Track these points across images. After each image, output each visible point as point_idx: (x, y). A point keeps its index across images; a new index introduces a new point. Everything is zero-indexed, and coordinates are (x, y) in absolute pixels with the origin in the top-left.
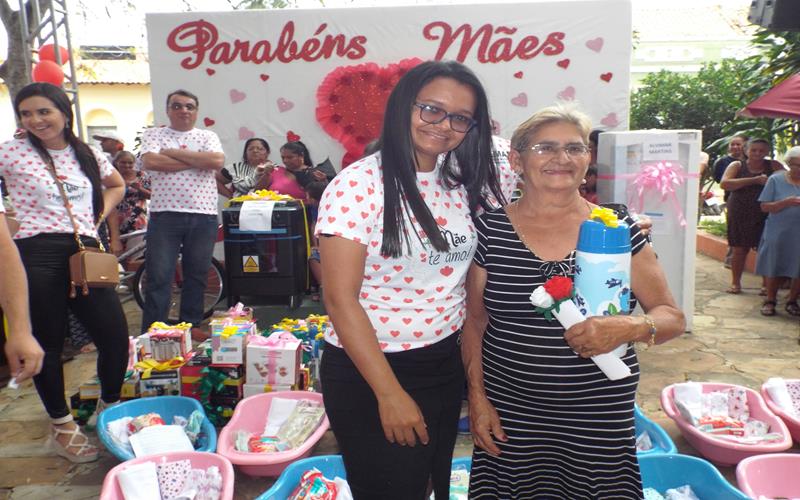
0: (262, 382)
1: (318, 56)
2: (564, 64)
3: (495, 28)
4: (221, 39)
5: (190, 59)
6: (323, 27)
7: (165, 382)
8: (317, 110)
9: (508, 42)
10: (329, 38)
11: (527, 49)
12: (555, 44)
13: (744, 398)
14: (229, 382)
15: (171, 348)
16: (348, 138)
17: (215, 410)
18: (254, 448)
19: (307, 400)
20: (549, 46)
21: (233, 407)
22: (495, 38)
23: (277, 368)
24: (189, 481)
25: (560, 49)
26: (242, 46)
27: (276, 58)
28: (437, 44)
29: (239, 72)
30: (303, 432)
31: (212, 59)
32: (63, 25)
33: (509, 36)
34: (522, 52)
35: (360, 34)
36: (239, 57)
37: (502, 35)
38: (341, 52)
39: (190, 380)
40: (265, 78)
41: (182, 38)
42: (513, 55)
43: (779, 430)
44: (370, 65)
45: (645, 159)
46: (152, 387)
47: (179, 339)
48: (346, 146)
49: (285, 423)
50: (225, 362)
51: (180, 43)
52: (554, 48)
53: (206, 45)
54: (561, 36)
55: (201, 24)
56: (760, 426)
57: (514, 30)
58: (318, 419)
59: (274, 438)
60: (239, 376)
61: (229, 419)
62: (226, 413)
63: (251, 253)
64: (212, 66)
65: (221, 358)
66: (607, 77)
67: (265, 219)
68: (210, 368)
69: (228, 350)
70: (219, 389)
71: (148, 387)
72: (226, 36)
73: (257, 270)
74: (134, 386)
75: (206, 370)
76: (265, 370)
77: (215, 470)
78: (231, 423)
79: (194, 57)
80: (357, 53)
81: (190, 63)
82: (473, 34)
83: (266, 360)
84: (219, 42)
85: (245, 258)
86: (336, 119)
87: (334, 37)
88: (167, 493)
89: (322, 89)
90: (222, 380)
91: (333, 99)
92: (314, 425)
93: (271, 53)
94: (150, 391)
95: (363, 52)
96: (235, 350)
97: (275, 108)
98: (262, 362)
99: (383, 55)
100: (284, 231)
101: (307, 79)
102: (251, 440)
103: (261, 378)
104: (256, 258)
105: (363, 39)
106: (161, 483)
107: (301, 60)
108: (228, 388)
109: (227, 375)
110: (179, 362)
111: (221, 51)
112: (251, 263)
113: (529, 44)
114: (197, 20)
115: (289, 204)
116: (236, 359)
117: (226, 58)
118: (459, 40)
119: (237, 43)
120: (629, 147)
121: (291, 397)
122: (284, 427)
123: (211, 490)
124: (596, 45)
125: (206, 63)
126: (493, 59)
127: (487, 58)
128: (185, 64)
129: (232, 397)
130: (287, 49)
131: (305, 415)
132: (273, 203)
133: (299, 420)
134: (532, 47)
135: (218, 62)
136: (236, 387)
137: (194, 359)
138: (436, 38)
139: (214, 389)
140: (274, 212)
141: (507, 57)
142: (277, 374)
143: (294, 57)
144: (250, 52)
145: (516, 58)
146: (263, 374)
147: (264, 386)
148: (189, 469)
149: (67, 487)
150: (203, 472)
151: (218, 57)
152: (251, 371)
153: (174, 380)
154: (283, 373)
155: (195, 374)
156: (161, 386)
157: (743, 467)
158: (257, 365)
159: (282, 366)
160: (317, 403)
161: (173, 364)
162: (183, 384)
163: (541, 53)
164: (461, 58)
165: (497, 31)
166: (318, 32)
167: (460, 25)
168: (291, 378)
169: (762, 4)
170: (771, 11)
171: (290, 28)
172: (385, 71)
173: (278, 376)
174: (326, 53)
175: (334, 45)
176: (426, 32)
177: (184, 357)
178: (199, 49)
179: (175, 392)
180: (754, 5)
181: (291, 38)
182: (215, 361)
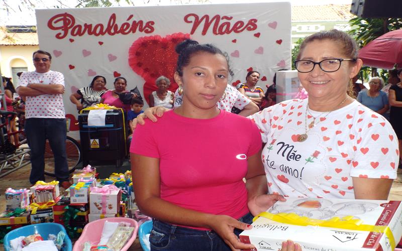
0: (99, 213)
1: (129, 32)
2: (257, 35)
3: (221, 17)
4: (77, 23)
5: (60, 34)
6: (131, 16)
7: (45, 215)
8: (130, 60)
9: (228, 24)
10: (134, 22)
11: (238, 27)
12: (252, 25)
14: (80, 213)
15: (47, 196)
16: (146, 75)
17: (73, 229)
19: (124, 223)
20: (250, 26)
21: (83, 227)
22: (221, 22)
23: (107, 205)
25: (255, 27)
26: (88, 27)
27: (107, 34)
28: (191, 25)
30: (122, 241)
31: (72, 34)
33: (228, 21)
34: (236, 29)
35: (151, 20)
36: (86, 33)
37: (225, 21)
38: (141, 30)
39: (59, 213)
40: (101, 43)
41: (55, 22)
42: (231, 31)
44: (156, 36)
46: (38, 218)
47: (52, 190)
48: (145, 79)
50: (77, 202)
51: (54, 25)
52: (252, 27)
53: (69, 26)
54: (256, 21)
55: (66, 15)
57: (231, 18)
58: (130, 234)
59: (105, 246)
60: (86, 210)
61: (80, 234)
62: (79, 230)
63: (94, 138)
64: (72, 37)
65: (75, 200)
66: (279, 42)
67: (102, 119)
68: (69, 206)
69: (79, 196)
70: (75, 218)
71: (35, 218)
72: (80, 21)
73: (98, 147)
74: (26, 217)
75: (67, 207)
76: (100, 206)
78: (81, 238)
79: (63, 32)
80: (149, 30)
81: (60, 36)
82: (210, 21)
83: (101, 201)
84: (75, 25)
85: (92, 141)
86: (139, 65)
87: (137, 21)
89: (131, 49)
90: (76, 213)
91: (137, 54)
92: (127, 237)
93: (104, 31)
94: (37, 221)
95: (153, 30)
96: (83, 196)
97: (107, 59)
98: (99, 202)
99: (162, 31)
100: (112, 126)
101: (123, 44)
102: (92, 248)
103: (98, 211)
104: (97, 140)
105: (153, 23)
107: (120, 34)
108: (80, 217)
109: (80, 210)
110: (52, 203)
111: (77, 29)
112: (95, 143)
113: (239, 25)
114: (64, 13)
115: (115, 111)
116: (84, 201)
117: (80, 33)
118: (203, 23)
119: (86, 25)
120: (292, 79)
121: (115, 221)
122: (111, 238)
124: (273, 25)
125: (69, 36)
126: (222, 33)
127: (217, 32)
128: (58, 36)
129: (82, 222)
130: (112, 28)
131: (123, 231)
132: (106, 110)
133: (120, 235)
134: (240, 27)
135: (75, 35)
136: (84, 216)
137: (61, 200)
138: (191, 22)
139: (72, 218)
140: (106, 116)
141: (228, 32)
142: (107, 208)
143: (116, 32)
144: (92, 30)
145: (233, 32)
146: (99, 209)
147: (100, 215)
151: (75, 32)
152: (92, 208)
153: (51, 214)
154: (110, 208)
155: (62, 210)
156: (43, 218)
158: (95, 204)
159: (110, 204)
160: (130, 224)
161: (48, 205)
162: (55, 215)
163: (246, 29)
164: (204, 33)
165: (223, 18)
166: (129, 19)
167: (203, 15)
168: (115, 210)
169: (357, 4)
170: (362, 8)
171: (113, 17)
172: (164, 40)
173: (107, 209)
174: (134, 31)
175: (136, 26)
176: (186, 19)
177: (55, 200)
178: (65, 28)
179: (51, 220)
180: (353, 4)
181: (114, 22)
182: (72, 202)
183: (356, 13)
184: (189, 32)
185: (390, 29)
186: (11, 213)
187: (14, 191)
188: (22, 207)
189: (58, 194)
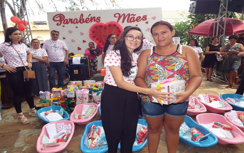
1: (89, 22)
2: (147, 23)
3: (131, 14)
4: (66, 18)
5: (58, 23)
6: (90, 15)
7: (57, 103)
8: (90, 35)
9: (134, 18)
10: (91, 17)
12: (145, 18)
13: (194, 99)
14: (72, 101)
15: (58, 94)
16: (97, 41)
17: (70, 108)
18: (79, 118)
19: (92, 105)
20: (143, 18)
21: (74, 107)
22: (131, 17)
23: (84, 98)
24: (64, 128)
25: (146, 19)
26: (71, 20)
27: (79, 23)
28: (117, 18)
29: (70, 26)
30: (91, 113)
31: (64, 23)
32: (26, 15)
34: (137, 20)
35: (99, 16)
36: (70, 23)
37: (132, 16)
38: (95, 21)
39: (63, 102)
40: (77, 27)
41: (56, 18)
42: (135, 21)
43: (204, 107)
44: (101, 23)
46: (54, 104)
47: (60, 92)
48: (97, 43)
49: (87, 111)
51: (56, 19)
52: (145, 19)
54: (146, 16)
55: (60, 14)
56: (198, 106)
57: (135, 15)
58: (95, 110)
59: (84, 115)
60: (75, 100)
61: (73, 110)
65: (69, 96)
67: (79, 61)
68: (67, 98)
69: (71, 94)
70: (70, 103)
71: (52, 104)
72: (67, 17)
73: (78, 73)
74: (49, 103)
75: (66, 99)
76: (81, 98)
77: (70, 125)
78: (74, 112)
79: (59, 23)
80: (98, 21)
81: (59, 24)
82: (126, 16)
83: (81, 96)
85: (75, 71)
86: (94, 37)
87: (93, 17)
88: (58, 131)
89: (90, 30)
90: (70, 101)
91: (93, 32)
92: (94, 111)
93: (78, 21)
95: (100, 21)
97: (80, 35)
99: (104, 21)
100: (83, 64)
101: (87, 27)
102: (79, 116)
103: (80, 100)
104: (77, 70)
105: (100, 18)
106: (57, 128)
107: (85, 23)
108: (72, 103)
111: (66, 21)
112: (76, 72)
115: (84, 57)
116: (73, 96)
117: (67, 23)
118: (122, 17)
119: (70, 19)
121: (88, 105)
122: (87, 112)
123: (69, 130)
124: (154, 18)
125: (62, 24)
126: (131, 22)
127: (129, 21)
128: (57, 24)
129: (74, 105)
130: (82, 20)
131: (92, 109)
132: (80, 57)
133: (90, 110)
134: (139, 19)
135: (65, 24)
137: (64, 96)
138: (117, 17)
139: (69, 103)
140: (81, 59)
143: (83, 22)
144: (73, 21)
145: (136, 21)
146: (81, 99)
147: (81, 102)
148: (64, 125)
149: (33, 130)
150: (67, 126)
151: (65, 23)
152: (78, 99)
153: (59, 102)
154: (86, 99)
155: (64, 100)
157: (197, 117)
158: (79, 97)
159: (85, 97)
160: (94, 106)
161: (58, 98)
162: (61, 103)
163: (142, 20)
164: (123, 22)
165: (131, 15)
167: (122, 14)
168: (87, 100)
169: (192, 8)
170: (194, 9)
171: (82, 15)
172: (105, 25)
173: (84, 100)
174: (91, 21)
175: (93, 19)
176: (115, 16)
177: (61, 96)
178: (61, 21)
179: (59, 105)
180: (190, 8)
181: (82, 17)
182: (68, 97)
183: (191, 12)
184: (116, 21)
185: (205, 19)
186: (42, 102)
187: (43, 92)
188: (47, 99)
189: (62, 93)
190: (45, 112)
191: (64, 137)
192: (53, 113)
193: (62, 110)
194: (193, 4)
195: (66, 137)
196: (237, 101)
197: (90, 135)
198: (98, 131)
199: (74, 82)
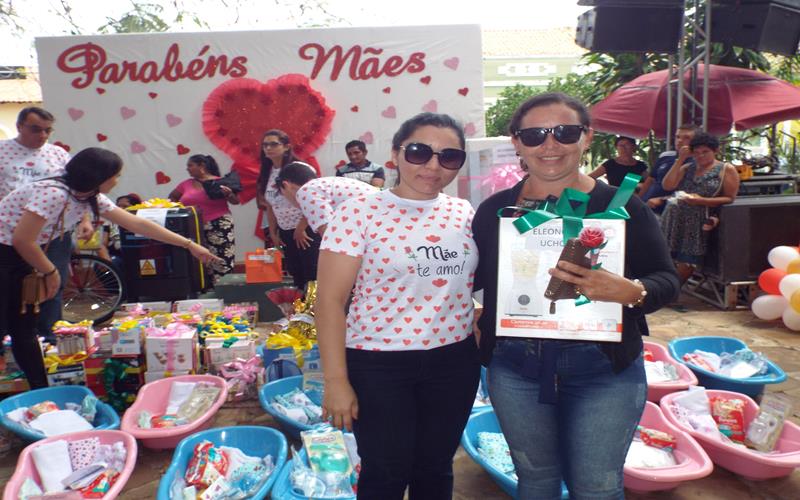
0: (162, 370)
1: (203, 75)
2: (426, 80)
3: (363, 49)
4: (110, 60)
5: (80, 79)
6: (206, 48)
7: (72, 375)
8: (205, 124)
9: (376, 62)
10: (212, 58)
11: (392, 67)
12: (417, 62)
14: (131, 370)
15: (76, 344)
16: (234, 150)
17: (120, 395)
18: (156, 423)
19: (204, 383)
20: (412, 64)
21: (136, 393)
22: (364, 58)
23: (176, 356)
24: (98, 455)
25: (422, 67)
26: (130, 67)
27: (163, 78)
28: (311, 64)
29: (128, 91)
30: (201, 410)
31: (102, 79)
33: (376, 56)
34: (389, 70)
35: (241, 54)
36: (127, 77)
37: (370, 55)
38: (224, 72)
39: (94, 371)
40: (153, 95)
41: (72, 59)
42: (381, 73)
44: (252, 81)
45: (495, 162)
46: (60, 380)
47: (83, 335)
48: (233, 157)
49: (185, 403)
50: (123, 353)
51: (70, 64)
52: (416, 67)
54: (422, 55)
55: (89, 46)
57: (380, 51)
58: (214, 397)
59: (174, 416)
60: (139, 366)
61: (130, 404)
63: (147, 257)
64: (102, 86)
65: (120, 350)
66: (464, 92)
68: (112, 359)
69: (126, 342)
70: (122, 378)
72: (115, 57)
73: (154, 272)
75: (109, 361)
76: (164, 358)
77: (120, 445)
78: (134, 406)
79: (84, 77)
80: (239, 71)
81: (81, 83)
83: (165, 350)
84: (107, 63)
85: (142, 262)
86: (222, 132)
87: (217, 57)
88: (77, 466)
89: (207, 105)
90: (124, 369)
91: (219, 114)
92: (210, 402)
93: (158, 73)
94: (58, 383)
95: (244, 70)
96: (132, 342)
97: (164, 124)
98: (161, 351)
99: (262, 72)
101: (193, 96)
102: (153, 418)
103: (161, 365)
104: (152, 262)
105: (244, 60)
106: (72, 458)
107: (187, 79)
108: (131, 376)
109: (130, 365)
110: (83, 356)
111: (110, 71)
112: (148, 266)
113: (394, 63)
114: (85, 42)
115: (181, 211)
116: (135, 350)
117: (115, 79)
118: (332, 59)
119: (125, 63)
120: (481, 152)
121: (190, 381)
122: (183, 408)
123: (117, 463)
124: (452, 64)
125: (96, 83)
126: (364, 76)
127: (358, 75)
128: (76, 84)
129: (134, 384)
130: (173, 68)
131: (202, 394)
132: (166, 210)
133: (197, 400)
134: (395, 67)
135: (106, 82)
136: (136, 375)
137: (97, 352)
138: (311, 58)
139: (116, 378)
140: (167, 219)
141: (375, 74)
142: (176, 361)
143: (180, 75)
144: (138, 72)
145: (384, 74)
146: (163, 362)
147: (164, 373)
148: (98, 445)
150: (109, 447)
151: (107, 76)
152: (151, 360)
153: (81, 372)
154: (181, 360)
155: (100, 365)
156: (69, 379)
158: (156, 354)
159: (179, 353)
160: (213, 384)
161: (75, 358)
162: (88, 376)
163: (406, 71)
164: (334, 76)
165: (366, 52)
166: (202, 53)
167: (332, 46)
168: (188, 364)
169: (584, 30)
170: (591, 36)
171: (174, 49)
172: (265, 88)
173: (176, 364)
174: (210, 72)
175: (215, 65)
176: (302, 53)
177: (88, 351)
178: (89, 70)
179: (82, 383)
180: (579, 30)
181: (176, 59)
182: (115, 353)
183: (583, 45)
184: (308, 73)
185: (647, 70)
186: (15, 374)
189: (92, 343)
190: (26, 409)
191: (97, 482)
192: (56, 411)
193: (91, 400)
194: (586, 15)
195: (104, 482)
196: (725, 362)
197: (189, 476)
198: (222, 460)
199: (140, 306)
